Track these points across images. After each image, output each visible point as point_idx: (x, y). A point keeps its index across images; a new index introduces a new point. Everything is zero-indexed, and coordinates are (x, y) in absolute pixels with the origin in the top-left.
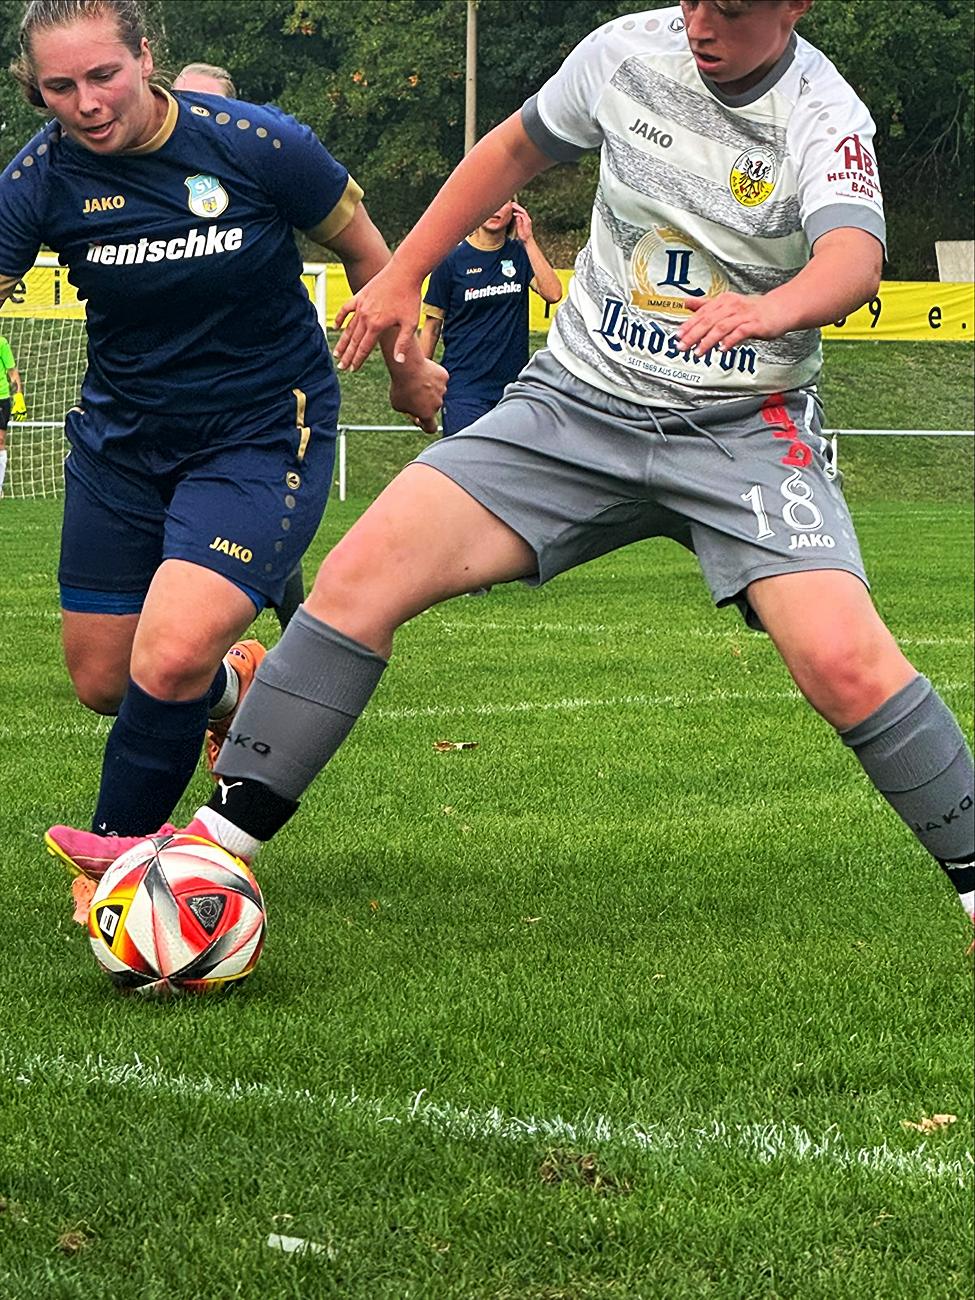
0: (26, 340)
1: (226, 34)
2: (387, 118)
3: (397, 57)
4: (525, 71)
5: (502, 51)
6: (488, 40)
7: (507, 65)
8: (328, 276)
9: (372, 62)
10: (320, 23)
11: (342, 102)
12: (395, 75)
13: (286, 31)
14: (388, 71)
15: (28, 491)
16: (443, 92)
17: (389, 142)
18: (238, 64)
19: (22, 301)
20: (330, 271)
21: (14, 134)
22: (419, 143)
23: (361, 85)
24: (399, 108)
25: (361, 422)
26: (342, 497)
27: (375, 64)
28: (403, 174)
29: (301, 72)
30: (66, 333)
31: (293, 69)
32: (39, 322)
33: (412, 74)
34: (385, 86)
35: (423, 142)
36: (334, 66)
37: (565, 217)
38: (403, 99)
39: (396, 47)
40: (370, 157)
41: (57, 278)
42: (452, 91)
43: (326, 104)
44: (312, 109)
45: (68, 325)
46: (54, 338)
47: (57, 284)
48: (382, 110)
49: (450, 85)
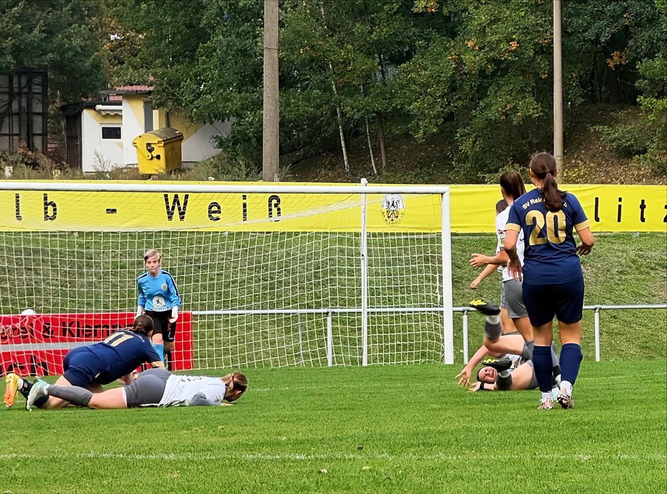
0: (222, 247)
1: (370, 14)
2: (494, 74)
3: (500, 27)
4: (598, 36)
5: (580, 21)
6: (570, 13)
7: (584, 31)
8: (451, 194)
9: (482, 32)
10: (441, 3)
11: (460, 62)
12: (499, 41)
13: (415, 10)
14: (494, 38)
16: (536, 53)
17: (496, 92)
18: (380, 36)
19: (218, 219)
20: (452, 190)
21: (210, 93)
22: (518, 92)
23: (473, 50)
24: (503, 66)
27: (484, 32)
28: (507, 116)
29: (428, 40)
30: (253, 242)
31: (421, 38)
32: (231, 234)
33: (513, 40)
34: (492, 50)
35: (522, 90)
36: (453, 35)
37: (632, 145)
38: (505, 60)
39: (499, 20)
40: (481, 104)
41: (244, 201)
42: (543, 52)
43: (448, 64)
44: (436, 68)
45: (253, 236)
46: (243, 247)
47: (245, 205)
48: (490, 68)
49: (542, 47)
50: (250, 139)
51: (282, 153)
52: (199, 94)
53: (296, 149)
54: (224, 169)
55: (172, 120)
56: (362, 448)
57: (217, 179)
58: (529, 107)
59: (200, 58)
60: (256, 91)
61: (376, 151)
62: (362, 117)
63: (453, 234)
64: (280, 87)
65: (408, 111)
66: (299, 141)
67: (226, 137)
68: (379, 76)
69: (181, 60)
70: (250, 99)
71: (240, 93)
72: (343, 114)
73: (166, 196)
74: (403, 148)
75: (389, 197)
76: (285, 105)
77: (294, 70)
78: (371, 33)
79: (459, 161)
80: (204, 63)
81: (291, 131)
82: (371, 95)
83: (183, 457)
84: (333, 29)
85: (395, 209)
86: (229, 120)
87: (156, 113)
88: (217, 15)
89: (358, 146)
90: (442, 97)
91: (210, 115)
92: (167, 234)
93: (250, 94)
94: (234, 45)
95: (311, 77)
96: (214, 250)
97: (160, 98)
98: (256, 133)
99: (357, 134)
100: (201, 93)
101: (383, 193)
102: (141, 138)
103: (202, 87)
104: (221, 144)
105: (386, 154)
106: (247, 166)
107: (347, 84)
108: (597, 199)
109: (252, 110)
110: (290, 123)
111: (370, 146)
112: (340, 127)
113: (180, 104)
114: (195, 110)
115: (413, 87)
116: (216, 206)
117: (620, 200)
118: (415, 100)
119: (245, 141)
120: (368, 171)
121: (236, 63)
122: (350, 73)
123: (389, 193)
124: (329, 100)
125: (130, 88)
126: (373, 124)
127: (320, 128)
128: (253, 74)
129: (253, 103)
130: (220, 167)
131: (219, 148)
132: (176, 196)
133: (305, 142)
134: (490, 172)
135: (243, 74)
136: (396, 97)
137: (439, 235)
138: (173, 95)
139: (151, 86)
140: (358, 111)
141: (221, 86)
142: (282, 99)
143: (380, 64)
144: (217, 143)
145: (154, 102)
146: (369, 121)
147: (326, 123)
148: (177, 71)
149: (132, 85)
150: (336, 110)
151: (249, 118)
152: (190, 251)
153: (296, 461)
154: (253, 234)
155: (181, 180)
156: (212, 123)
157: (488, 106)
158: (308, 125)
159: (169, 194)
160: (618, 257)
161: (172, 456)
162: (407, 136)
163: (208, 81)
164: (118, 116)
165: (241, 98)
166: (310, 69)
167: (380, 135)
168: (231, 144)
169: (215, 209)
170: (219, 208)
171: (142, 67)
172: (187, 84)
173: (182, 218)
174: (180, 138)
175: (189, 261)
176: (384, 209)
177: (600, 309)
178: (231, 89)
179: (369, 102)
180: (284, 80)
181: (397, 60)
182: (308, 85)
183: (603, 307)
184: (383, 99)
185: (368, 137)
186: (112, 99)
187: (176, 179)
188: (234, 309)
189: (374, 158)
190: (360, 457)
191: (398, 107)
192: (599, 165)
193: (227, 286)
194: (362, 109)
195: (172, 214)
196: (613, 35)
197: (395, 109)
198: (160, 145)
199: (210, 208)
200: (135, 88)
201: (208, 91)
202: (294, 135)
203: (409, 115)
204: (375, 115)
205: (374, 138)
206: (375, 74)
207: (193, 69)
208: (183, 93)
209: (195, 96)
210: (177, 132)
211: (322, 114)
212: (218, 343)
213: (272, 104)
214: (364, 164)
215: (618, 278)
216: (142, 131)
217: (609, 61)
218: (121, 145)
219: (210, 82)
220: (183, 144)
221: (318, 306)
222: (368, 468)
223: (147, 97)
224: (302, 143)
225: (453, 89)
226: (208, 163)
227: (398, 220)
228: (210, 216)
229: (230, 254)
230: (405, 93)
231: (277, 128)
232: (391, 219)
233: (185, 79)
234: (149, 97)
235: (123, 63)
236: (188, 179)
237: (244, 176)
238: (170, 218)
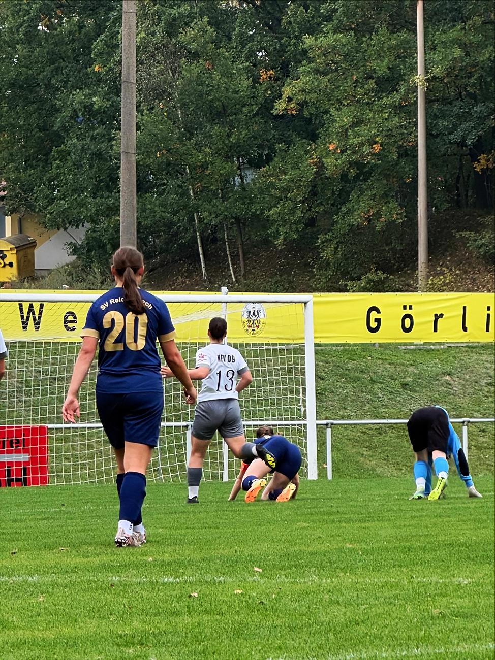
1: (229, 116)
2: (357, 177)
3: (362, 129)
4: (464, 139)
5: (446, 123)
6: (434, 114)
7: (450, 134)
9: (344, 134)
10: (302, 105)
11: (321, 166)
12: (362, 144)
13: (275, 112)
14: (356, 141)
15: (84, 479)
16: (400, 156)
17: (358, 197)
18: (239, 139)
19: (73, 329)
20: (316, 299)
21: (64, 199)
22: (382, 197)
23: (335, 153)
24: (366, 169)
25: (343, 418)
26: (330, 477)
27: (346, 135)
28: (370, 221)
29: (288, 143)
31: (281, 140)
33: (376, 143)
34: (354, 153)
35: (386, 195)
36: (313, 137)
38: (369, 163)
39: (362, 122)
40: (343, 209)
42: (407, 155)
43: (308, 168)
44: (297, 172)
48: (353, 172)
49: (406, 150)
50: (104, 245)
52: (53, 200)
53: (152, 256)
54: (79, 277)
55: (25, 226)
57: (71, 287)
58: (393, 212)
59: (54, 162)
60: (111, 196)
61: (235, 258)
62: (220, 223)
63: (316, 345)
65: (268, 217)
66: (155, 247)
67: (80, 243)
68: (238, 180)
69: (34, 164)
70: (105, 205)
71: (94, 198)
72: (201, 220)
73: (21, 305)
74: (263, 255)
75: (250, 306)
76: (142, 210)
77: (150, 175)
78: (229, 136)
79: (319, 268)
80: (58, 167)
81: (147, 237)
82: (230, 200)
84: (190, 132)
85: (256, 318)
86: (83, 226)
87: (8, 219)
88: (71, 117)
89: (216, 253)
90: (303, 202)
91: (64, 221)
92: (23, 345)
93: (105, 199)
94: (89, 149)
95: (168, 182)
97: (13, 204)
98: (110, 239)
99: (215, 240)
100: (55, 199)
101: (244, 302)
103: (56, 193)
104: (75, 252)
105: (244, 261)
106: (102, 274)
107: (205, 189)
108: (464, 308)
109: (107, 216)
110: (146, 229)
111: (228, 253)
112: (198, 234)
113: (33, 210)
114: (48, 216)
115: (273, 192)
116: (72, 315)
117: (489, 308)
118: (275, 206)
119: (99, 247)
120: (226, 279)
121: (91, 167)
122: (208, 177)
123: (249, 302)
124: (187, 206)
126: (231, 230)
127: (176, 234)
128: (108, 179)
129: (109, 208)
130: (75, 275)
131: (73, 255)
132: (31, 306)
133: (161, 249)
134: (352, 279)
135: (98, 179)
136: (255, 202)
137: (303, 345)
138: (27, 200)
139: (4, 191)
140: (216, 217)
141: (75, 191)
142: (139, 204)
143: (239, 168)
144: (71, 250)
145: (6, 207)
146: (227, 227)
147: (183, 229)
148: (30, 176)
150: (193, 215)
151: (104, 224)
152: (45, 363)
155: (34, 288)
156: (65, 229)
157: (349, 212)
158: (164, 231)
159: (24, 303)
160: (486, 368)
162: (266, 242)
163: (62, 187)
165: (96, 203)
166: (167, 174)
167: (239, 242)
168: (85, 251)
170: (75, 317)
172: (41, 190)
173: (37, 329)
174: (33, 245)
175: (45, 372)
176: (245, 318)
177: (469, 422)
178: (86, 194)
179: (227, 208)
180: (140, 184)
181: (256, 164)
182: (164, 190)
183: (471, 420)
184: (242, 204)
185: (227, 243)
187: (30, 288)
189: (233, 265)
191: (258, 213)
192: (466, 272)
194: (220, 215)
195: (27, 324)
196: (480, 137)
197: (254, 214)
198: (12, 252)
199: (66, 317)
201: (62, 197)
202: (150, 241)
203: (268, 220)
204: (233, 220)
205: (233, 244)
206: (234, 179)
207: (47, 173)
208: (36, 198)
209: (49, 202)
210: (29, 239)
211: (179, 220)
212: (75, 457)
213: (129, 211)
214: (222, 272)
215: (486, 389)
217: (475, 164)
219: (64, 187)
220: (35, 251)
221: (178, 419)
224: (159, 250)
225: (314, 194)
226: (62, 270)
227: (259, 330)
228: (65, 326)
230: (264, 198)
231: (134, 235)
232: (251, 329)
233: (38, 184)
236: (41, 287)
237: (100, 285)
238: (25, 328)
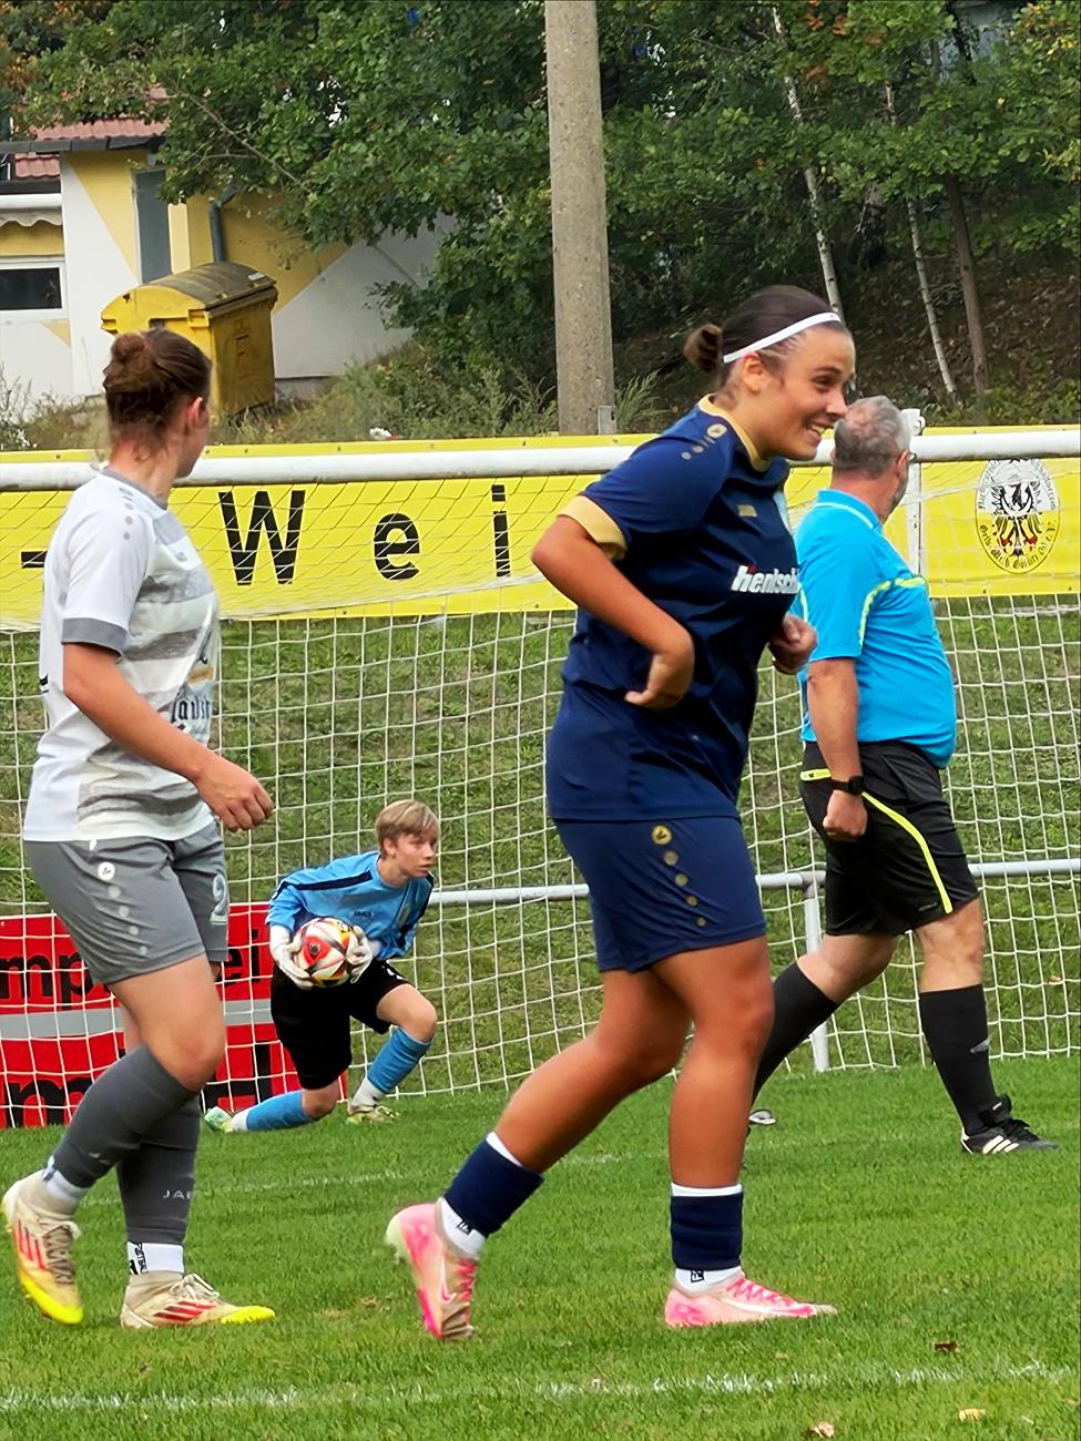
0: (429, 670)
15: (463, 1076)
19: (409, 573)
21: (362, 137)
30: (535, 649)
32: (457, 623)
41: (499, 506)
45: (535, 627)
46: (502, 665)
47: (500, 522)
50: (506, 289)
51: (620, 332)
52: (326, 143)
53: (668, 320)
54: (425, 399)
55: (235, 232)
56: (951, 1346)
57: (399, 430)
59: (322, 16)
60: (522, 123)
61: (950, 313)
62: (894, 198)
64: (606, 105)
65: (1056, 171)
66: (677, 289)
67: (425, 286)
68: (949, 50)
69: (257, 25)
70: (500, 152)
71: (464, 130)
72: (829, 191)
73: (226, 499)
74: (1043, 301)
75: (1005, 473)
76: (623, 164)
77: (652, 44)
80: (338, 31)
81: (649, 256)
82: (924, 119)
83: (331, 1399)
85: (1024, 512)
86: (431, 227)
87: (177, 215)
89: (884, 296)
91: (364, 211)
92: (237, 631)
93: (501, 132)
95: (710, 65)
96: (403, 681)
97: (192, 160)
98: (525, 267)
99: (878, 257)
100: (332, 139)
101: (981, 459)
102: (131, 304)
103: (334, 117)
104: (407, 314)
105: (983, 323)
106: (507, 384)
107: (837, 85)
109: (511, 189)
110: (644, 227)
111: (925, 298)
112: (820, 237)
113: (261, 180)
114: (312, 197)
116: (402, 527)
119: (489, 296)
120: (923, 386)
121: (448, 26)
122: (845, 44)
123: (999, 458)
124: (777, 144)
125: (82, 131)
126: (933, 222)
127: (747, 241)
128: (508, 64)
130: (410, 392)
131: (403, 325)
132: (262, 498)
133: (697, 295)
135: (474, 64)
136: (1010, 122)
138: (237, 147)
139: (159, 119)
140: (881, 178)
141: (398, 107)
142: (613, 142)
143: (949, 9)
144: (395, 308)
145: (171, 173)
146: (918, 210)
147: (770, 225)
148: (243, 64)
149: (90, 118)
150: (801, 176)
151: (502, 216)
152: (317, 688)
153: (722, 1398)
154: (533, 621)
155: (274, 442)
156: (373, 239)
158: (708, 234)
159: (236, 491)
161: (291, 1397)
163: (356, 96)
164: (47, 228)
165: (471, 148)
166: (705, 37)
167: (962, 259)
168: (441, 312)
169: (397, 536)
170: (412, 533)
171: (124, 54)
172: (284, 112)
173: (285, 575)
174: (265, 296)
175: (317, 721)
176: (988, 514)
178: (435, 118)
179: (917, 145)
180: (615, 79)
182: (700, 93)
184: (967, 131)
185: (919, 266)
186: (23, 170)
187: (260, 442)
188: (479, 886)
189: (944, 336)
190: (945, 1377)
191: (1022, 158)
193: (454, 805)
194: (894, 169)
195: (251, 562)
197: (1010, 165)
198: (197, 323)
199: (381, 534)
200: (101, 130)
201: (357, 130)
202: (661, 271)
203: (1057, 184)
204: (939, 188)
205: (940, 268)
206: (934, 46)
207: (301, 54)
208: (268, 141)
209: (311, 150)
210: (252, 278)
211: (755, 192)
213: (580, 165)
214: (909, 360)
216: (131, 278)
218: (62, 331)
219: (362, 96)
220: (279, 318)
222: (975, 1412)
223: (145, 160)
224: (691, 297)
226: (366, 378)
227: (1035, 551)
228: (380, 564)
229: (457, 694)
230: (1040, 108)
231: (599, 245)
232: (1010, 549)
233: (274, 90)
234: (153, 159)
235: (57, 44)
236: (297, 438)
237: (497, 422)
238: (243, 576)
